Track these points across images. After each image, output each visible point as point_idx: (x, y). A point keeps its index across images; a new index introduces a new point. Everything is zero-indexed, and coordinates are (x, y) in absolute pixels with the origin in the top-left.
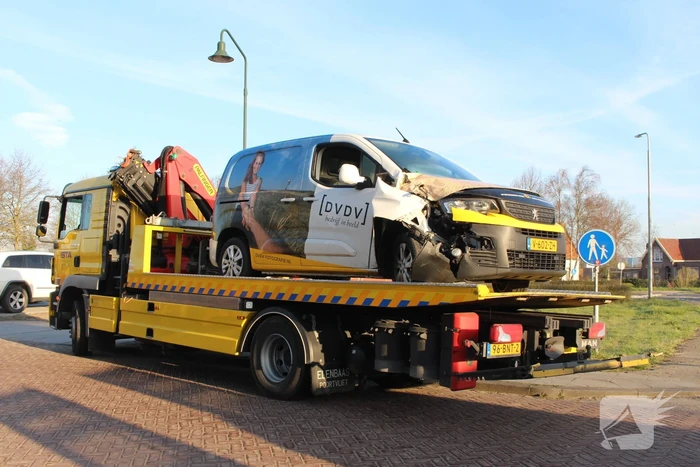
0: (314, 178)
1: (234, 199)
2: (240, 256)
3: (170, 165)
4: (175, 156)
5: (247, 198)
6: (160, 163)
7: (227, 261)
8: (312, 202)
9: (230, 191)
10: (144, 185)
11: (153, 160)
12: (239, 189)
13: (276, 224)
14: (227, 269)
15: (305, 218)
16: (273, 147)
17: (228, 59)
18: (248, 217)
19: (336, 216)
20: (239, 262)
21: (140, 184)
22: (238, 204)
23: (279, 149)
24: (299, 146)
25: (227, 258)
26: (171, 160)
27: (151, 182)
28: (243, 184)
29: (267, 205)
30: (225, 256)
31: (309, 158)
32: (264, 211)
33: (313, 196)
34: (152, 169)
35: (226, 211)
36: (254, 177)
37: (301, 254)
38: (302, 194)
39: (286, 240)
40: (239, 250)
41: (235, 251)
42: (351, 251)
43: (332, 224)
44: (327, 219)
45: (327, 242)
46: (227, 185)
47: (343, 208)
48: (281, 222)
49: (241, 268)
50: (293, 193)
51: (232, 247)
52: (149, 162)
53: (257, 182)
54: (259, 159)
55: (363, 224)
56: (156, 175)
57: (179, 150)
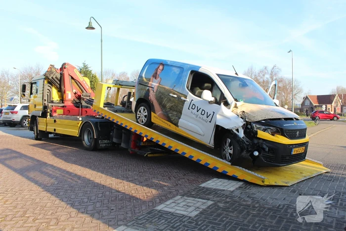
0: (188, 88)
1: (147, 85)
2: (146, 114)
3: (65, 70)
4: (66, 67)
5: (153, 87)
6: (61, 69)
7: (139, 114)
8: (185, 101)
9: (145, 79)
10: (56, 77)
11: (59, 68)
12: (149, 80)
13: (166, 105)
14: (139, 117)
15: (181, 108)
16: (169, 63)
17: (93, 28)
18: (152, 97)
19: (196, 113)
20: (145, 116)
21: (54, 77)
22: (148, 88)
23: (172, 66)
24: (183, 68)
25: (140, 112)
26: (65, 68)
27: (59, 76)
28: (152, 78)
29: (163, 94)
30: (139, 110)
31: (186, 76)
32: (160, 96)
33: (186, 98)
34: (59, 72)
35: (142, 89)
36: (157, 76)
37: (176, 125)
38: (181, 95)
39: (170, 115)
40: (146, 110)
41: (144, 110)
42: (201, 132)
43: (194, 116)
44: (192, 112)
45: (190, 124)
46: (143, 76)
47: (201, 110)
48: (168, 105)
49: (146, 119)
50: (176, 93)
51: (143, 107)
52: (57, 69)
53: (159, 79)
54: (161, 67)
55: (210, 122)
56: (61, 74)
57: (68, 64)
